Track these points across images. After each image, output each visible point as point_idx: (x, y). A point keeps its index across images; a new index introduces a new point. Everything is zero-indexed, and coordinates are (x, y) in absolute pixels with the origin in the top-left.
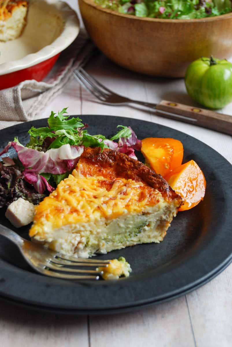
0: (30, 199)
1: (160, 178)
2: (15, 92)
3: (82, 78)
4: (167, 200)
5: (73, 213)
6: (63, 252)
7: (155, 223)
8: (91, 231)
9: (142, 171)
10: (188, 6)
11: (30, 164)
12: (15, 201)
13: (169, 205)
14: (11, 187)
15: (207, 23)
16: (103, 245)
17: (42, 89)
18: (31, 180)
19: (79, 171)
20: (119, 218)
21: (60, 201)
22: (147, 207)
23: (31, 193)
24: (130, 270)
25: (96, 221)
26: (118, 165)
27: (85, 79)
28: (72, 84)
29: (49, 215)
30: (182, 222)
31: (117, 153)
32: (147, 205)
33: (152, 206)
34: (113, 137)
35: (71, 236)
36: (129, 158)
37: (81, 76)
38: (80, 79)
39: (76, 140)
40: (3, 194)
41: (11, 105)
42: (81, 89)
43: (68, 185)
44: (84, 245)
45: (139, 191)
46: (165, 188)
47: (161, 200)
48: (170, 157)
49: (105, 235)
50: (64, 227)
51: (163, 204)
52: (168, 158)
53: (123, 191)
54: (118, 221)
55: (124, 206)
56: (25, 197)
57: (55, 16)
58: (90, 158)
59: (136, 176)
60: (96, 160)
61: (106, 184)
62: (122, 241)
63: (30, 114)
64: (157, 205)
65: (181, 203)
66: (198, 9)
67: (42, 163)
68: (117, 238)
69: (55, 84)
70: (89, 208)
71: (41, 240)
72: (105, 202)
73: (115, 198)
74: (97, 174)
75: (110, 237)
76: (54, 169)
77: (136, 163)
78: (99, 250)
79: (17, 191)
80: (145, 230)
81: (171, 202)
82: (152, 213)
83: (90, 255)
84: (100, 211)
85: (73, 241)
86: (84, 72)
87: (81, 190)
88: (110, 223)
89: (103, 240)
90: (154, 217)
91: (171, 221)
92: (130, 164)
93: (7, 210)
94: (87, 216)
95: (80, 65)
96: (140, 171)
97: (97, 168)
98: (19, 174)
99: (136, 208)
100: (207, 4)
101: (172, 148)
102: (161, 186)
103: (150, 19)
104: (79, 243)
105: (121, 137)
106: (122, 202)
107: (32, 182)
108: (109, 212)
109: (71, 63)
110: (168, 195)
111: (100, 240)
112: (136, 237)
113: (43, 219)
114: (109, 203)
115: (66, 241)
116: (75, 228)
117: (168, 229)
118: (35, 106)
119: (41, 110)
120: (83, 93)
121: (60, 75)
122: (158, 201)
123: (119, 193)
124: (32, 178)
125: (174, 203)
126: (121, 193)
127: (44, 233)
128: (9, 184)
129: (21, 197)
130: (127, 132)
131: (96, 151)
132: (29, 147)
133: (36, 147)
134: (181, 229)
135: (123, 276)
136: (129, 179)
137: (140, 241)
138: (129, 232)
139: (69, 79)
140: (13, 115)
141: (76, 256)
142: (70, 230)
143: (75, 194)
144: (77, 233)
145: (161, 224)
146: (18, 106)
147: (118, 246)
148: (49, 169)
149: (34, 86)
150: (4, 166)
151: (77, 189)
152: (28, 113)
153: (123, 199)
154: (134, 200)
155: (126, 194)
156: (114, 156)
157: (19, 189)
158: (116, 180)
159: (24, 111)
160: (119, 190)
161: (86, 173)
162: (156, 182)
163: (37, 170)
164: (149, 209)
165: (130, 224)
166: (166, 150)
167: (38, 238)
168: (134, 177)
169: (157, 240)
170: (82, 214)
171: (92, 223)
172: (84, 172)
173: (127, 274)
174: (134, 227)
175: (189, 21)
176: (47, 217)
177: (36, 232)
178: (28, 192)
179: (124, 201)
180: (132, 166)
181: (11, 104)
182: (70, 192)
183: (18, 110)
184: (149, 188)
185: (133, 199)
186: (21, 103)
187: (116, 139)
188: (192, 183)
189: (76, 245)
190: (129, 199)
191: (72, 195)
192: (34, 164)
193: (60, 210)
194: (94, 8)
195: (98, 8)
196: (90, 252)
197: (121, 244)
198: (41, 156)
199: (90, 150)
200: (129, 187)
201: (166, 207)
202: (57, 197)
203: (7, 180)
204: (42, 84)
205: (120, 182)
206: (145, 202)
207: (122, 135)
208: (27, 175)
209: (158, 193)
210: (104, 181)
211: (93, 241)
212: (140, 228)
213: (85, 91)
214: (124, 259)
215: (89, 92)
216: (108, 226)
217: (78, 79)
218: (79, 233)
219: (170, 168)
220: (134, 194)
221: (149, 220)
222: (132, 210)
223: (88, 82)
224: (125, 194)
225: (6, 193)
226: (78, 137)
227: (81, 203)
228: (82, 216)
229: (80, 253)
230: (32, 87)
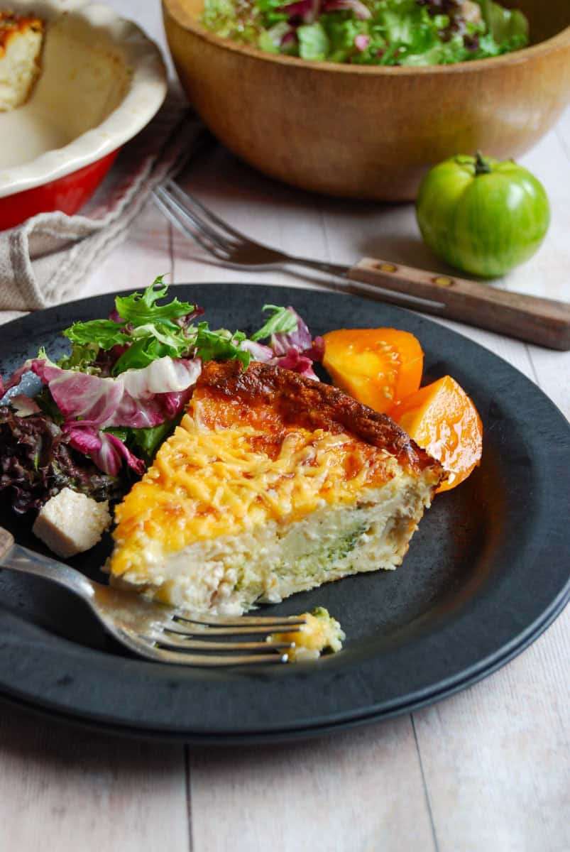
0: (86, 488)
1: (387, 423)
2: (16, 242)
3: (174, 205)
4: (410, 472)
5: (205, 517)
6: (189, 607)
7: (385, 524)
8: (246, 554)
9: (343, 409)
10: (423, 33)
11: (78, 407)
12: (54, 496)
13: (415, 483)
14: (42, 464)
15: (467, 75)
16: (273, 584)
17: (79, 232)
18: (86, 446)
19: (197, 416)
20: (307, 520)
21: (171, 490)
22: (366, 489)
23: (88, 475)
24: (343, 635)
25: (257, 531)
26: (284, 398)
27: (181, 208)
28: (149, 218)
29: (153, 524)
30: (436, 518)
31: (278, 370)
32: (367, 485)
33: (380, 487)
34: (257, 334)
35: (204, 568)
36: (309, 381)
37: (171, 201)
38: (169, 207)
39: (178, 347)
40: (23, 482)
41: (6, 274)
42: (171, 230)
43: (180, 452)
44: (232, 587)
45: (344, 455)
46: (403, 444)
47: (398, 471)
48: (395, 371)
49: (278, 561)
50: (189, 550)
51: (401, 480)
52: (391, 374)
53: (309, 458)
54: (304, 526)
55: (317, 492)
56: (75, 485)
57: (109, 55)
58: (218, 386)
59: (331, 421)
60: (233, 389)
61: (264, 444)
62: (313, 571)
63: (50, 294)
64: (389, 485)
65: (441, 476)
66: (446, 39)
67: (109, 404)
68: (304, 564)
69: (109, 221)
70: (239, 501)
71: (139, 583)
72: (273, 486)
73: (292, 474)
74: (239, 423)
75: (287, 564)
76: (136, 415)
77: (327, 392)
78: (265, 596)
79: (57, 472)
80: (362, 543)
81: (418, 476)
82: (378, 504)
83: (246, 608)
84: (264, 506)
85: (209, 580)
86: (178, 190)
87: (213, 462)
88: (287, 532)
89: (273, 571)
90: (383, 511)
91: (419, 519)
92: (314, 394)
93: (37, 519)
94: (238, 520)
95: (168, 173)
96: (337, 410)
97: (237, 409)
98: (58, 432)
99: (343, 494)
100: (467, 26)
101: (395, 350)
102: (392, 441)
103: (333, 66)
104: (222, 582)
105: (275, 332)
106: (309, 483)
107: (89, 449)
108: (286, 507)
109: (146, 170)
110: (411, 459)
111: (266, 572)
112: (345, 559)
113: (140, 534)
114: (282, 487)
115: (194, 579)
116: (214, 548)
117: (413, 537)
118: (63, 274)
119: (78, 281)
120: (175, 239)
121: (120, 197)
122: (391, 476)
123: (301, 463)
124: (88, 440)
125: (426, 478)
126: (304, 464)
127: (147, 565)
128: (35, 457)
129: (68, 486)
130: (286, 320)
131: (231, 369)
132: (73, 368)
133: (88, 368)
134: (437, 534)
135: (327, 650)
136: (316, 429)
137: (351, 567)
138: (329, 549)
139: (143, 206)
140: (9, 297)
141: (214, 612)
142: (202, 554)
143: (201, 471)
144: (215, 559)
145: (397, 526)
146: (21, 276)
147: (304, 583)
148: (125, 417)
149: (60, 226)
150: (17, 417)
151: (203, 459)
152: (45, 290)
153: (312, 476)
154: (336, 478)
155: (316, 464)
156: (272, 377)
157: (59, 468)
158: (286, 434)
159: (37, 286)
160: (299, 455)
161: (214, 421)
162: (380, 432)
163: (96, 421)
164: (372, 494)
165: (331, 531)
166: (384, 356)
167: (131, 578)
168: (327, 423)
169: (390, 563)
170: (225, 516)
171: (249, 535)
172: (209, 420)
173: (337, 646)
174: (340, 539)
175: (425, 71)
176: (147, 528)
177: (129, 565)
178: (80, 472)
179: (314, 480)
180: (319, 398)
181: (4, 271)
182: (187, 467)
183: (22, 285)
184: (364, 447)
185: (333, 474)
186: (31, 268)
187: (265, 337)
188: (452, 428)
189: (216, 588)
190: (325, 475)
191: (194, 475)
192: (88, 407)
193: (175, 510)
194: (202, 39)
195: (211, 39)
196: (244, 600)
197: (313, 579)
198: (106, 390)
199: (215, 368)
200: (319, 447)
201: (407, 486)
202: (161, 481)
203: (30, 449)
204: (78, 220)
205: (296, 437)
206: (363, 478)
207: (277, 328)
208: (74, 434)
209: (390, 457)
210: (260, 438)
211: (251, 576)
212: (351, 540)
213: (179, 234)
214: (325, 611)
215: (188, 238)
216: (283, 539)
217: (163, 207)
218: (222, 560)
219: (395, 398)
220: (333, 461)
221: (372, 520)
222: (337, 500)
223: (187, 214)
224: (314, 463)
225: (30, 478)
226: (182, 338)
227: (220, 492)
228: (226, 520)
229: (223, 605)
230: (55, 228)
